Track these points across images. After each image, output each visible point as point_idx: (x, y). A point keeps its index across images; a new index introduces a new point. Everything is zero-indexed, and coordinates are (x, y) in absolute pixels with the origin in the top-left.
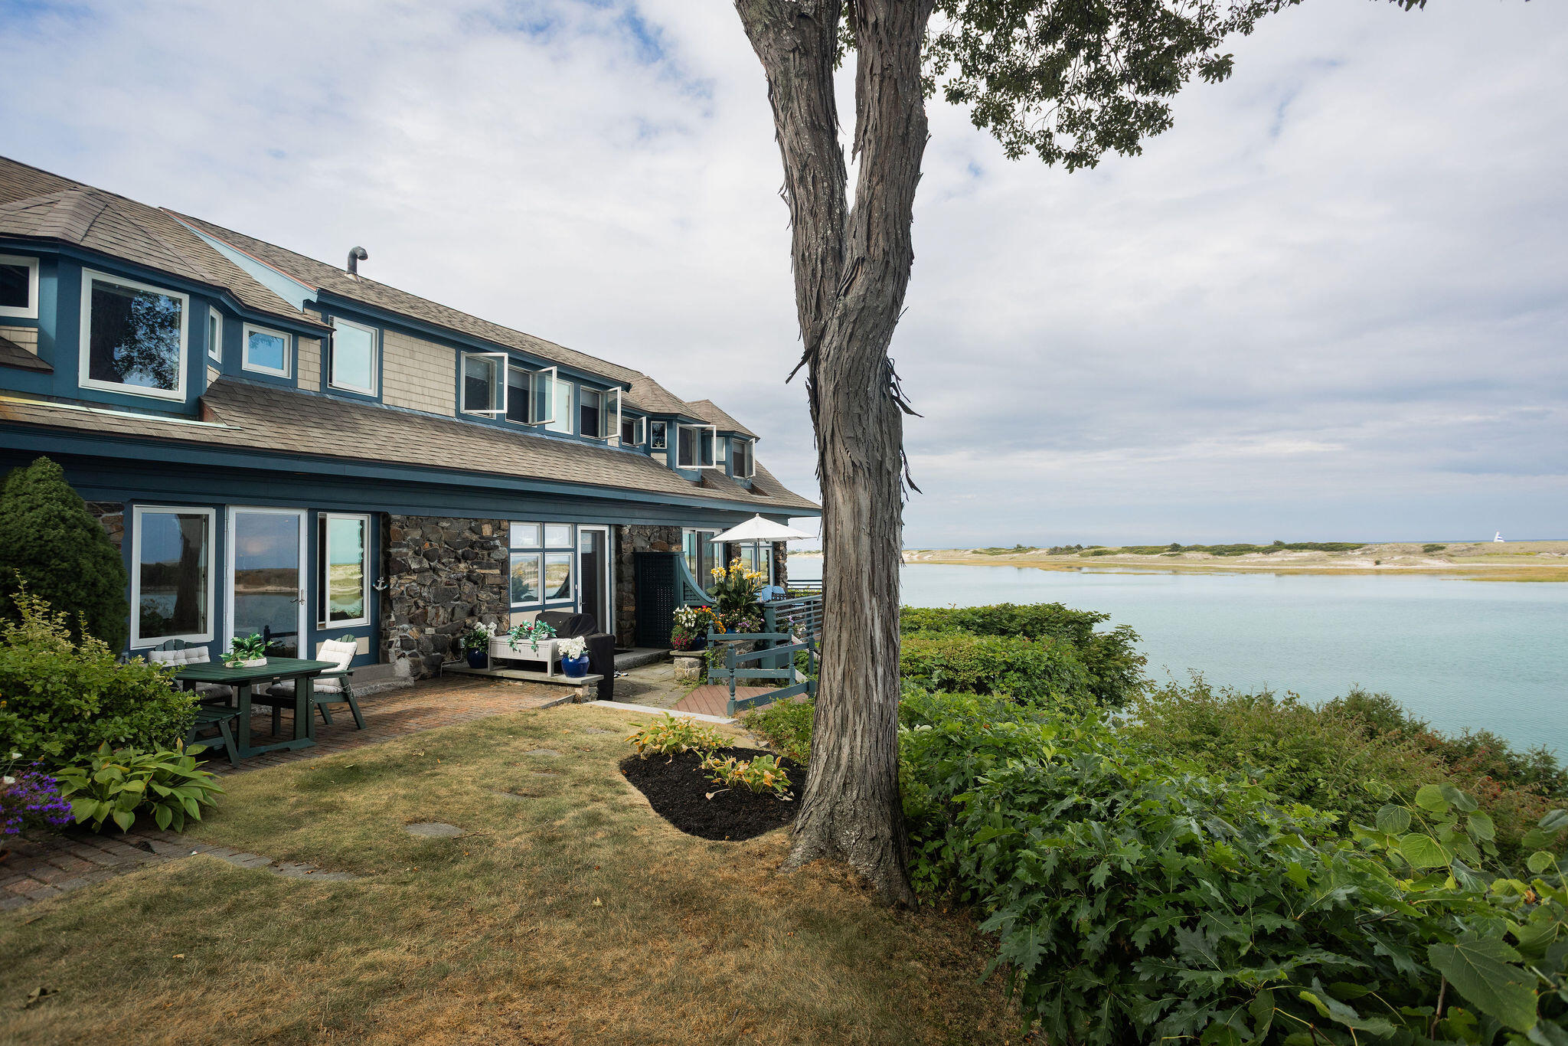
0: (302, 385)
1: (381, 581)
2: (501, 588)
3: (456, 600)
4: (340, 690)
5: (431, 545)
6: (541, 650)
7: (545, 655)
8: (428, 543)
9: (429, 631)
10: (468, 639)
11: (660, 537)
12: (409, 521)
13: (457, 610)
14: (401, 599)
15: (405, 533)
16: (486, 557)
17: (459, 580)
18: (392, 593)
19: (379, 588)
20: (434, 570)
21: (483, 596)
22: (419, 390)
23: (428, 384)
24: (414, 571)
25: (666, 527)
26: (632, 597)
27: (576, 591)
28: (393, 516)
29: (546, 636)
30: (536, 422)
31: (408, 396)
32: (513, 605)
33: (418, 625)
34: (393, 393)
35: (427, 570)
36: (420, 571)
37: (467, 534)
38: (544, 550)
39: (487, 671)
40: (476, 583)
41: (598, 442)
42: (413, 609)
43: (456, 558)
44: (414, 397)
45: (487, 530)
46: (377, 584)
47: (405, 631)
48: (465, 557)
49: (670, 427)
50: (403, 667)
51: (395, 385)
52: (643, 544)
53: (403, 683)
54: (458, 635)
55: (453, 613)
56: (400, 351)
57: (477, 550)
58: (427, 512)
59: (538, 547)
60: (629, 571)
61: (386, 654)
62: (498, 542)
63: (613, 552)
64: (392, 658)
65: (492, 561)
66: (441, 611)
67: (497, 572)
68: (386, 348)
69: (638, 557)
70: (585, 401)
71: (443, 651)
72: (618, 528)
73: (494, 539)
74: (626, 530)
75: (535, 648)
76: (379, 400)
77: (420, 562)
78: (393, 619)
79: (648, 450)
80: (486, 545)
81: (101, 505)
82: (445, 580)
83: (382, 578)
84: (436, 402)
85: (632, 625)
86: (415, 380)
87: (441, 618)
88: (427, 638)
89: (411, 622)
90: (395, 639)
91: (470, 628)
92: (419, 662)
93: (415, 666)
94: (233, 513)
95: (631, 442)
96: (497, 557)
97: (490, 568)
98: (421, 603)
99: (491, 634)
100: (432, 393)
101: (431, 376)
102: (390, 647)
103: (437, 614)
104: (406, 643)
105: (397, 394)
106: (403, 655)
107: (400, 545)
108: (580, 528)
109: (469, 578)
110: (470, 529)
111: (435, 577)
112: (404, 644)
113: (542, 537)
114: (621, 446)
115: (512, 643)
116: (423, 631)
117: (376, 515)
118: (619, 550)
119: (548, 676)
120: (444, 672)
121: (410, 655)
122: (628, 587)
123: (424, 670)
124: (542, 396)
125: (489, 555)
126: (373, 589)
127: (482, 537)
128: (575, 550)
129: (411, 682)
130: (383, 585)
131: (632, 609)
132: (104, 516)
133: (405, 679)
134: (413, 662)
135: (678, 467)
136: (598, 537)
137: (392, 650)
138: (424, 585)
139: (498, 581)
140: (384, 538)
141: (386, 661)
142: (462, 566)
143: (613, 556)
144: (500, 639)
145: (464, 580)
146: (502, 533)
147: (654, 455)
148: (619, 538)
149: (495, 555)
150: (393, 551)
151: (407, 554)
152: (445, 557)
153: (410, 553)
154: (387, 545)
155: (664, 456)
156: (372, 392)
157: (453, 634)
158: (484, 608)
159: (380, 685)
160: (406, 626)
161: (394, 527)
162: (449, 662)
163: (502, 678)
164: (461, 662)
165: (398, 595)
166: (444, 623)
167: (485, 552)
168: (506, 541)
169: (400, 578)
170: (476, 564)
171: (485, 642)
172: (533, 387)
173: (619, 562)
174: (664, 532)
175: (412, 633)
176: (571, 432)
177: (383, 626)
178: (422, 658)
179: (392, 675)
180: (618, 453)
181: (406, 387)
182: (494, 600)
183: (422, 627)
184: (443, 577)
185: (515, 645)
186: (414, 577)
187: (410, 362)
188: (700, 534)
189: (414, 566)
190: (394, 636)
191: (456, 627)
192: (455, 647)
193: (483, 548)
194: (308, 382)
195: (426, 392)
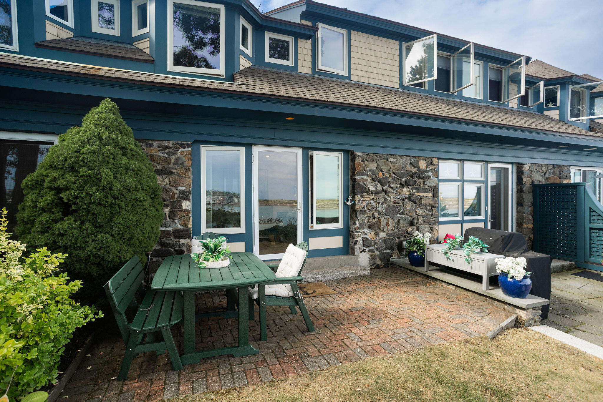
0: (301, 70)
1: (350, 198)
2: (432, 207)
3: (401, 214)
4: (291, 294)
5: (383, 174)
6: (474, 264)
7: (480, 269)
8: (381, 173)
9: (383, 235)
10: (409, 243)
11: (554, 173)
12: (368, 157)
13: (402, 221)
14: (363, 212)
15: (366, 165)
16: (422, 184)
17: (403, 200)
18: (357, 207)
19: (349, 203)
20: (386, 192)
21: (420, 211)
22: (375, 70)
23: (380, 66)
24: (372, 193)
25: (558, 166)
26: (530, 217)
27: (486, 211)
28: (357, 153)
29: (478, 250)
30: (456, 90)
31: (368, 75)
32: (441, 219)
33: (375, 230)
34: (357, 73)
35: (381, 192)
36: (376, 193)
37: (409, 167)
38: (463, 181)
39: (423, 270)
40: (415, 202)
41: (502, 104)
42: (371, 219)
43: (401, 184)
44: (372, 76)
45: (423, 165)
46: (348, 200)
47: (365, 234)
48: (407, 184)
49: (563, 88)
50: (364, 259)
51: (359, 67)
52: (540, 178)
53: (362, 273)
54: (402, 239)
55: (398, 223)
56: (361, 45)
57: (416, 179)
58: (380, 151)
59: (459, 178)
60: (528, 198)
61: (353, 249)
62: (430, 174)
63: (515, 184)
64: (357, 251)
65: (426, 187)
66: (391, 221)
67: (430, 195)
68: (352, 43)
69: (535, 187)
70: (492, 76)
71: (392, 249)
72: (519, 167)
73: (427, 171)
74: (526, 168)
75: (469, 261)
76: (349, 77)
77: (376, 186)
78: (357, 225)
79: (541, 109)
80: (422, 176)
81: (178, 144)
82: (393, 199)
83: (350, 197)
84: (386, 78)
85: (530, 239)
86: (372, 64)
87: (390, 227)
88: (380, 239)
89: (370, 228)
90: (359, 239)
91: (411, 234)
92: (375, 256)
93: (373, 258)
94: (256, 150)
95: (527, 105)
96: (429, 185)
97: (425, 192)
98: (377, 215)
99: (427, 242)
100: (383, 72)
101: (382, 60)
102: (355, 244)
103: (387, 224)
104: (366, 243)
105: (361, 73)
106: (364, 251)
107: (362, 174)
108: (490, 165)
109: (410, 199)
110: (411, 164)
111: (387, 197)
112: (365, 243)
113: (462, 171)
114: (519, 107)
115: (446, 253)
116: (378, 235)
117: (347, 152)
118: (519, 181)
119: (483, 287)
120: (392, 264)
121: (369, 251)
122: (528, 210)
123: (378, 262)
124: (460, 73)
125: (424, 183)
126: (345, 203)
127: (418, 170)
128: (486, 181)
129: (368, 272)
130: (351, 201)
131: (531, 226)
132: (180, 150)
133: (364, 269)
134: (371, 255)
135: (569, 119)
136: (502, 173)
137: (357, 247)
138: (379, 203)
139: (431, 201)
140: (352, 169)
141: (353, 254)
142: (405, 190)
143: (515, 187)
144: (435, 247)
145: (407, 200)
146: (433, 167)
147: (546, 113)
148: (520, 173)
149: (429, 183)
150: (357, 177)
151: (366, 180)
152: (393, 183)
153: (369, 180)
154: (354, 174)
155: (557, 112)
156: (344, 73)
157: (399, 238)
158: (420, 220)
159: (346, 273)
160: (366, 230)
161: (358, 161)
162: (396, 258)
163: (436, 279)
164: (404, 258)
165: (361, 209)
166: (392, 230)
167: (421, 181)
168: (436, 173)
169: (362, 197)
170: (416, 188)
171: (422, 249)
172: (453, 67)
173: (520, 191)
174: (557, 170)
175: (370, 235)
176: (481, 98)
177: (351, 230)
178: (377, 253)
179: (356, 264)
180: (518, 111)
181: (366, 68)
182: (427, 215)
183: (378, 231)
184: (392, 197)
185: (448, 255)
186: (372, 196)
187: (368, 52)
188: (585, 172)
189: (372, 189)
190: (358, 237)
191: (401, 233)
192: (400, 247)
193: (420, 177)
194: (304, 68)
195: (379, 71)
